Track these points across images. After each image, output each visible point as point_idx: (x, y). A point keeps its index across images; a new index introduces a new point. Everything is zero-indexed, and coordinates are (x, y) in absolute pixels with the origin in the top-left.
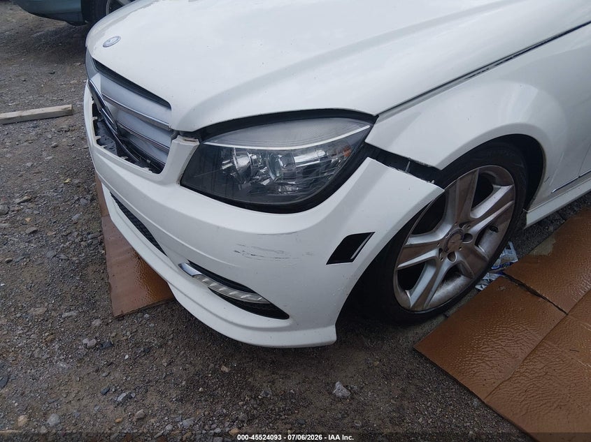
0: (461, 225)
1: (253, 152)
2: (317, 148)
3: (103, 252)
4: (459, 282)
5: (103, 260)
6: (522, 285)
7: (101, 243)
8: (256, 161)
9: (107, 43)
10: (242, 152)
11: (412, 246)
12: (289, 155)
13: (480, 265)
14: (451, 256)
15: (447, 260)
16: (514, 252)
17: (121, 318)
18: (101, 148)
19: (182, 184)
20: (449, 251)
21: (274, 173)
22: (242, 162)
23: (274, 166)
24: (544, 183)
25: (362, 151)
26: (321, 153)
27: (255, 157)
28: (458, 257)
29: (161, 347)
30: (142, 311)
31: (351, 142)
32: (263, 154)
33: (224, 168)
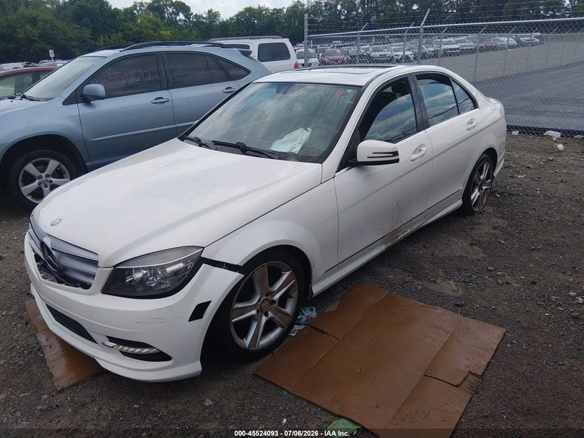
0: (267, 295)
1: (144, 269)
2: (179, 262)
3: (42, 355)
4: (278, 331)
5: (43, 360)
6: (317, 329)
7: (39, 350)
8: (146, 274)
9: (54, 223)
10: (138, 270)
11: (237, 308)
12: (163, 268)
13: (288, 319)
14: (266, 314)
15: (264, 317)
16: (315, 313)
17: (62, 390)
18: (47, 281)
19: (103, 293)
20: (264, 311)
21: (156, 278)
22: (138, 275)
23: (155, 274)
24: (313, 269)
25: (200, 261)
26: (181, 265)
27: (145, 272)
28: (270, 314)
29: (92, 401)
30: (76, 385)
31: (194, 258)
32: (149, 268)
33: (127, 281)
